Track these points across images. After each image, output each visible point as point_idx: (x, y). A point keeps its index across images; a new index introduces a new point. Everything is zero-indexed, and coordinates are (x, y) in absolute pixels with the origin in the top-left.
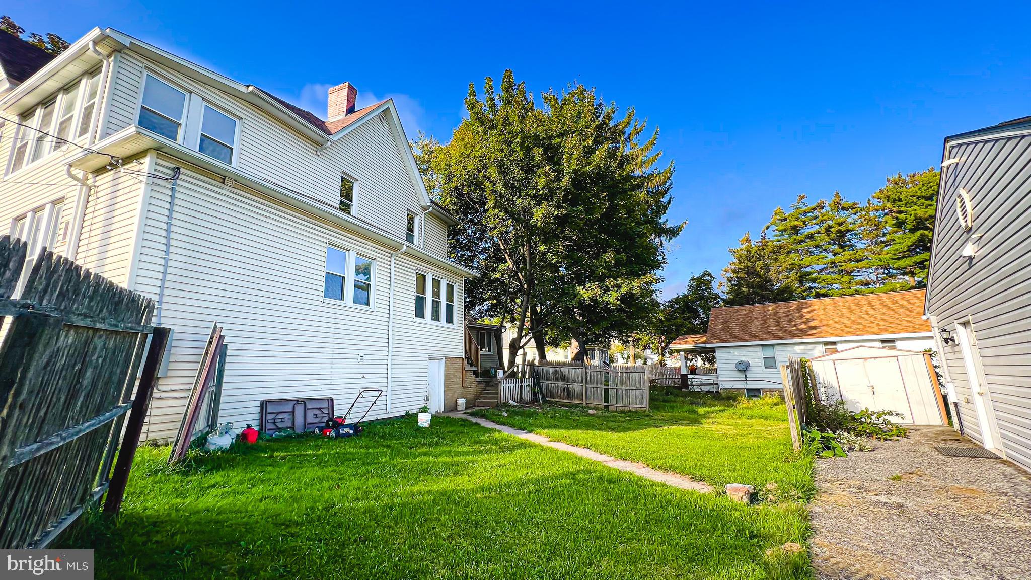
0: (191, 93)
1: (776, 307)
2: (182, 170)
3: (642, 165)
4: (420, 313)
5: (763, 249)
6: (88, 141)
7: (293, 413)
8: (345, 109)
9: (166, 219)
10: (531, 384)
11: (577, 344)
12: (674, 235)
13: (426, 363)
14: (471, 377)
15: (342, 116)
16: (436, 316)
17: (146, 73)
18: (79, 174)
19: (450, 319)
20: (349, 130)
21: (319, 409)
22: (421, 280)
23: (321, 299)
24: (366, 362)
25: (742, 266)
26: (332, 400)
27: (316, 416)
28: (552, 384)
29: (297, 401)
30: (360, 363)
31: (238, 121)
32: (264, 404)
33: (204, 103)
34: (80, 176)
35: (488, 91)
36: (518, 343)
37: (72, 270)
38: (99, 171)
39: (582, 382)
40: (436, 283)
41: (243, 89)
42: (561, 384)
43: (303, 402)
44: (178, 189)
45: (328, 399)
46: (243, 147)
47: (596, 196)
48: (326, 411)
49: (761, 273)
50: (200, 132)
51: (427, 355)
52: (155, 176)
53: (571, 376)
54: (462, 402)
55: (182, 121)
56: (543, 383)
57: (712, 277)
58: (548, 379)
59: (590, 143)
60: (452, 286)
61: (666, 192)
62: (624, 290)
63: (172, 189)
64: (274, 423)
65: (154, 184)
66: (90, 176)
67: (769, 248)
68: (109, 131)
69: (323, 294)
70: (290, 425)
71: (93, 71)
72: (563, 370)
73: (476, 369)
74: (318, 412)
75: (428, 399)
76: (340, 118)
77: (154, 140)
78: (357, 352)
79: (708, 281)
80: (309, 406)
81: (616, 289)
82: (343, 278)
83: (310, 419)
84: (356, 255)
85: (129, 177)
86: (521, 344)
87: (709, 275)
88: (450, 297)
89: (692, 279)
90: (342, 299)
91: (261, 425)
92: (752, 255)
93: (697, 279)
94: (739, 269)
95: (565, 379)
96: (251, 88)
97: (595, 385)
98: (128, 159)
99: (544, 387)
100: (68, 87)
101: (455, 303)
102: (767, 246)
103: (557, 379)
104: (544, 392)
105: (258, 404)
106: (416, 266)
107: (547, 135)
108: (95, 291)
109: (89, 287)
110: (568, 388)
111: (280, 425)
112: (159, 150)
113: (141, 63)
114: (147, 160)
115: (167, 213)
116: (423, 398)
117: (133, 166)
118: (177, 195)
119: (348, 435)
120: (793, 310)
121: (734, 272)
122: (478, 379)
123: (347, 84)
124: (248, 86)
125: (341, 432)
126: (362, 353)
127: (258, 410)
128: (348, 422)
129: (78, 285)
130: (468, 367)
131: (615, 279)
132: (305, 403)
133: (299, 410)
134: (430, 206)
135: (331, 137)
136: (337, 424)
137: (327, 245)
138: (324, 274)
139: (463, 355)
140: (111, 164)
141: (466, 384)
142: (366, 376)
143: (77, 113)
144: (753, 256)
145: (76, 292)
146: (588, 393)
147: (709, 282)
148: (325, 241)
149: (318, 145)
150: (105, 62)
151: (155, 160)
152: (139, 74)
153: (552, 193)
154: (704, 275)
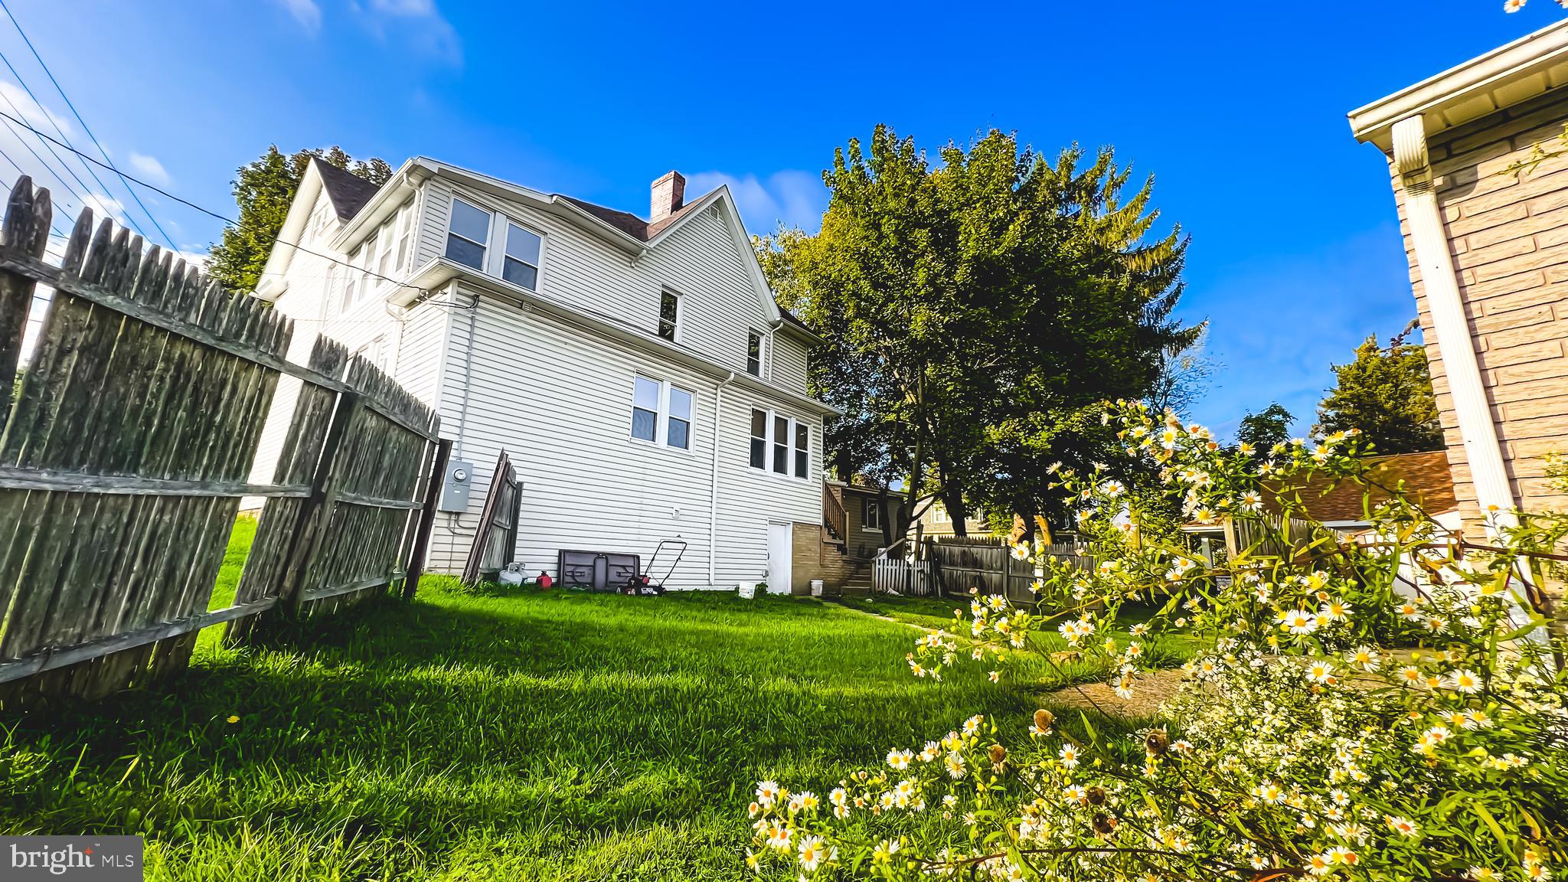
0: (495, 212)
1: (1397, 463)
2: (481, 297)
3: (1125, 235)
4: (757, 460)
5: (1396, 363)
6: (403, 275)
7: (594, 567)
8: (670, 206)
9: (466, 349)
10: (927, 570)
11: (1022, 521)
12: (1184, 346)
13: (764, 527)
14: (833, 554)
15: (667, 214)
16: (780, 466)
17: (453, 197)
18: (395, 309)
19: (801, 471)
20: (668, 234)
21: (624, 567)
22: (759, 419)
23: (628, 438)
24: (682, 517)
25: (1347, 394)
26: (638, 557)
27: (619, 574)
28: (958, 571)
29: (599, 555)
30: (674, 519)
31: (542, 237)
32: (562, 554)
33: (508, 221)
34: (396, 311)
35: (853, 157)
36: (909, 511)
37: (373, 371)
38: (412, 304)
39: (1001, 569)
40: (781, 425)
41: (547, 200)
42: (971, 572)
43: (606, 556)
44: (477, 317)
45: (634, 556)
46: (549, 267)
47: (1018, 290)
48: (631, 570)
49: (1387, 406)
50: (505, 254)
51: (766, 517)
52: (457, 306)
53: (986, 559)
54: (817, 585)
55: (487, 245)
56: (946, 570)
57: (1286, 415)
58: (952, 564)
59: (1001, 214)
60: (806, 429)
61: (1172, 276)
62: (1059, 427)
63: (472, 318)
64: (573, 577)
65: (456, 313)
66: (404, 310)
67: (1407, 360)
68: (421, 263)
69: (630, 433)
70: (589, 580)
71: (407, 202)
72: (974, 550)
73: (842, 542)
74: (621, 570)
75: (767, 574)
76: (665, 217)
77: (455, 270)
78: (671, 505)
79: (1278, 422)
80: (612, 562)
81: (1046, 427)
82: (656, 414)
83: (613, 577)
84: (670, 386)
85: (434, 309)
86: (915, 514)
87: (1281, 411)
88: (802, 442)
89: (1247, 420)
90: (654, 440)
91: (558, 577)
92: (1368, 373)
93: (1257, 419)
94: (1341, 399)
95: (976, 563)
96: (555, 198)
97: (1021, 575)
98: (433, 291)
99: (947, 575)
100: (387, 221)
101: (810, 451)
102: (1403, 358)
103: (965, 564)
104: (947, 582)
105: (556, 553)
106: (752, 401)
107: (934, 210)
108: (389, 390)
109: (384, 386)
110: (981, 578)
111: (579, 579)
112: (460, 278)
113: (448, 188)
114: (449, 290)
115: (467, 343)
116: (760, 572)
117: (438, 297)
118: (477, 324)
119: (650, 595)
120: (1430, 467)
121: (1332, 405)
122: (845, 557)
123: (673, 173)
124: (552, 196)
125: (643, 592)
126: (677, 507)
127: (556, 560)
128: (652, 582)
129: (377, 382)
130: (828, 539)
131: (1044, 411)
132: (607, 558)
133: (601, 564)
134: (780, 322)
135: (647, 244)
136: (640, 582)
137: (635, 375)
138: (632, 410)
139: (821, 522)
140: (420, 297)
141: (827, 562)
142: (682, 535)
143: (395, 247)
144: (1370, 376)
145: (376, 387)
146: (1012, 584)
147: (1280, 424)
148: (632, 369)
149: (633, 255)
150: (417, 192)
151: (457, 289)
152: (446, 199)
153: (939, 291)
154: (1271, 412)
